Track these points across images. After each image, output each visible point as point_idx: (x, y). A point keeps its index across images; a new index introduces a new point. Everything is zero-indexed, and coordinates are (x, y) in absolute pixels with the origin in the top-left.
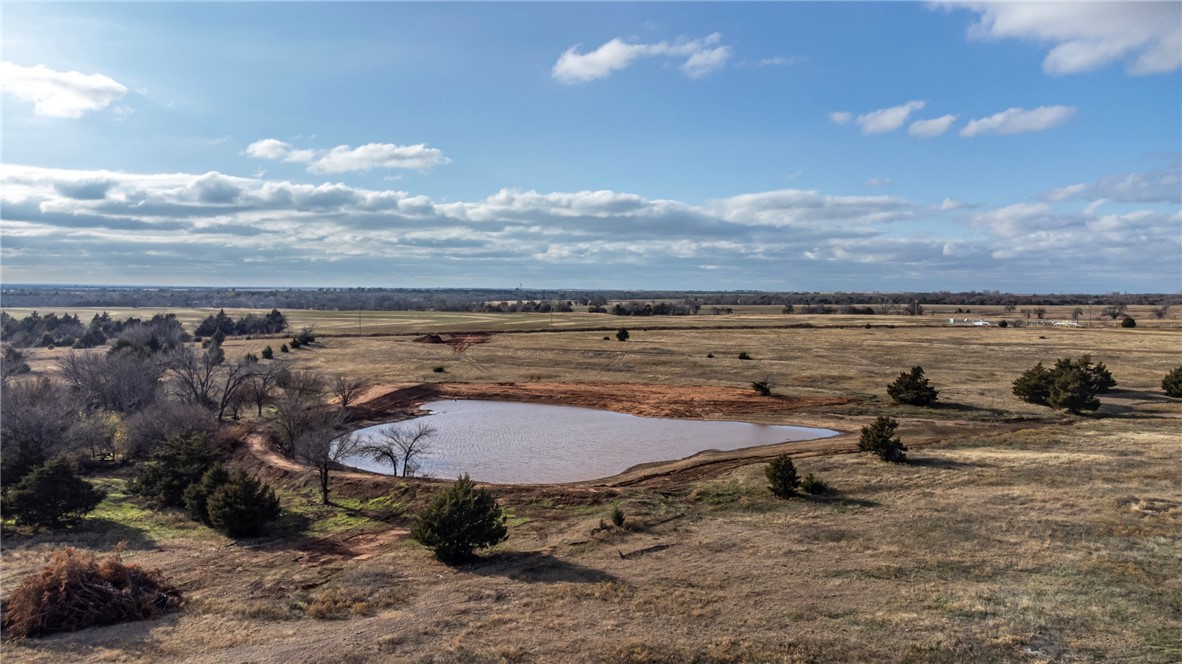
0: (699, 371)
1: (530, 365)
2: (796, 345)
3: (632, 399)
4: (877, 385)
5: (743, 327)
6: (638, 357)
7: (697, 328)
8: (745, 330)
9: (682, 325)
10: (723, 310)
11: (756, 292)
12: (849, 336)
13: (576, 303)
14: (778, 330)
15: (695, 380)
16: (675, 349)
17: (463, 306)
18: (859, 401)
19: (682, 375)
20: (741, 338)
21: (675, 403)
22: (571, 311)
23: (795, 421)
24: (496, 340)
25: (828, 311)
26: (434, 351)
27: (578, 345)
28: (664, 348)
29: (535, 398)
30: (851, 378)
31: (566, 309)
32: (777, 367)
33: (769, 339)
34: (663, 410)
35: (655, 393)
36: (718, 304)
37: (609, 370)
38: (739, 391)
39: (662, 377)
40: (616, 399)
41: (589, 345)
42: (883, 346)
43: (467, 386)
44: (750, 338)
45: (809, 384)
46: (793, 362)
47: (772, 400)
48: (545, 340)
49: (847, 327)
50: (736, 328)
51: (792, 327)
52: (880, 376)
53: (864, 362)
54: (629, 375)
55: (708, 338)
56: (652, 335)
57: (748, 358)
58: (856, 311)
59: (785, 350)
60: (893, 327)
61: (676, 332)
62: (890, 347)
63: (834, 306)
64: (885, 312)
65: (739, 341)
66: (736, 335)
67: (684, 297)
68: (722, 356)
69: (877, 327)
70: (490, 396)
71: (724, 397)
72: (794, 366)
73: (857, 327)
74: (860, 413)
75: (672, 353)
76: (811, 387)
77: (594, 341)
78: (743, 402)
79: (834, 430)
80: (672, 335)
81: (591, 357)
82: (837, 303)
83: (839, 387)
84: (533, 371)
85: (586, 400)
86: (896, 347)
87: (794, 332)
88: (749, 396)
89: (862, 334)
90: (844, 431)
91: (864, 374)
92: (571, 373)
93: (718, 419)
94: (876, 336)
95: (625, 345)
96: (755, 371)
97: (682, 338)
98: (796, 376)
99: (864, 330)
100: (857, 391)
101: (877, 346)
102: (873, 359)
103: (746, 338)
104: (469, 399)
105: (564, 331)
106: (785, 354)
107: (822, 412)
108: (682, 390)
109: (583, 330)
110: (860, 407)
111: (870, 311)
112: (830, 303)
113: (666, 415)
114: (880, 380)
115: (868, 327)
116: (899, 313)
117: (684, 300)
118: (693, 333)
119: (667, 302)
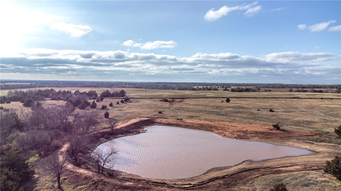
0: (253, 116)
1: (192, 111)
2: (293, 106)
3: (223, 129)
4: (328, 126)
5: (273, 98)
6: (231, 109)
7: (256, 98)
8: (273, 99)
9: (251, 97)
10: (268, 90)
11: (280, 84)
12: (314, 102)
13: (221, 87)
14: (286, 99)
15: (250, 120)
16: (246, 106)
17: (185, 88)
18: (321, 135)
19: (246, 118)
20: (271, 102)
21: (240, 131)
22: (218, 90)
23: (291, 143)
24: (186, 101)
25: (305, 91)
26: (163, 105)
27: (211, 104)
28: (242, 106)
29: (187, 126)
30: (316, 122)
31: (216, 89)
32: (284, 116)
33: (282, 103)
34: (234, 135)
35: (233, 126)
36: (267, 88)
37: (219, 115)
38: (267, 127)
39: (238, 119)
40: (216, 128)
41: (216, 104)
42: (329, 107)
43: (166, 120)
44: (275, 102)
45: (297, 124)
46: (291, 114)
47: (281, 132)
48: (202, 101)
49: (313, 98)
50: (271, 98)
51: (292, 98)
52: (330, 122)
53: (322, 114)
54: (225, 117)
55: (259, 102)
56: (239, 100)
57: (273, 111)
58: (316, 91)
59: (288, 108)
60: (332, 99)
61: (248, 99)
62: (332, 108)
63: (307, 89)
64: (327, 92)
65: (271, 104)
66: (270, 101)
67: (256, 86)
68: (263, 110)
69: (325, 98)
70: (171, 124)
71: (260, 130)
72: (291, 115)
73: (317, 98)
74: (322, 141)
75: (244, 108)
76: (298, 126)
77: (218, 103)
78: (268, 133)
79: (309, 150)
80: (247, 100)
81: (214, 109)
82: (308, 88)
83: (310, 126)
84: (192, 114)
85: (205, 128)
86: (335, 108)
87: (292, 100)
88: (271, 130)
89: (319, 102)
90: (314, 151)
91: (322, 120)
92: (204, 115)
93: (256, 141)
94: (325, 103)
95: (228, 104)
96: (275, 117)
97: (250, 102)
98: (292, 120)
99: (320, 100)
100: (319, 129)
101: (327, 107)
102: (325, 113)
103: (273, 102)
104: (164, 125)
105: (210, 98)
106: (288, 110)
107: (303, 140)
108: (244, 126)
109: (216, 98)
110: (321, 138)
111: (321, 92)
112: (306, 88)
113: (235, 137)
114: (330, 124)
115: (322, 99)
116: (333, 92)
117: (255, 87)
118: (254, 100)
119: (249, 87)
